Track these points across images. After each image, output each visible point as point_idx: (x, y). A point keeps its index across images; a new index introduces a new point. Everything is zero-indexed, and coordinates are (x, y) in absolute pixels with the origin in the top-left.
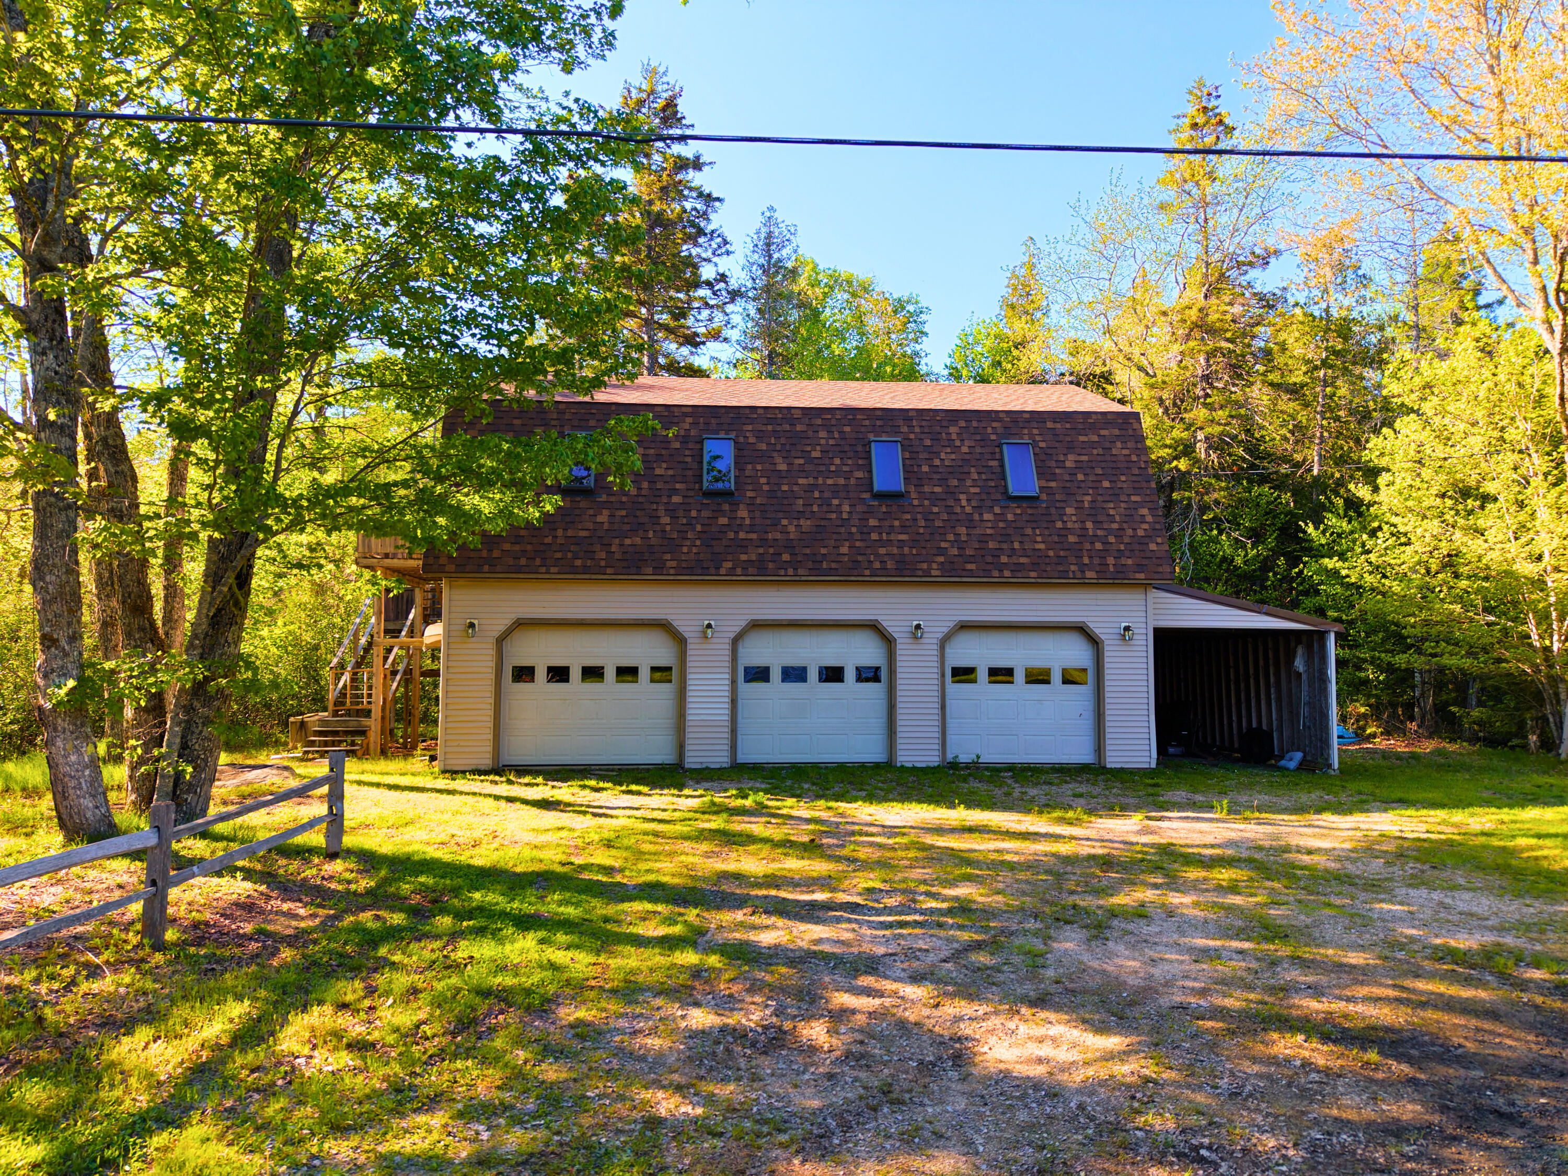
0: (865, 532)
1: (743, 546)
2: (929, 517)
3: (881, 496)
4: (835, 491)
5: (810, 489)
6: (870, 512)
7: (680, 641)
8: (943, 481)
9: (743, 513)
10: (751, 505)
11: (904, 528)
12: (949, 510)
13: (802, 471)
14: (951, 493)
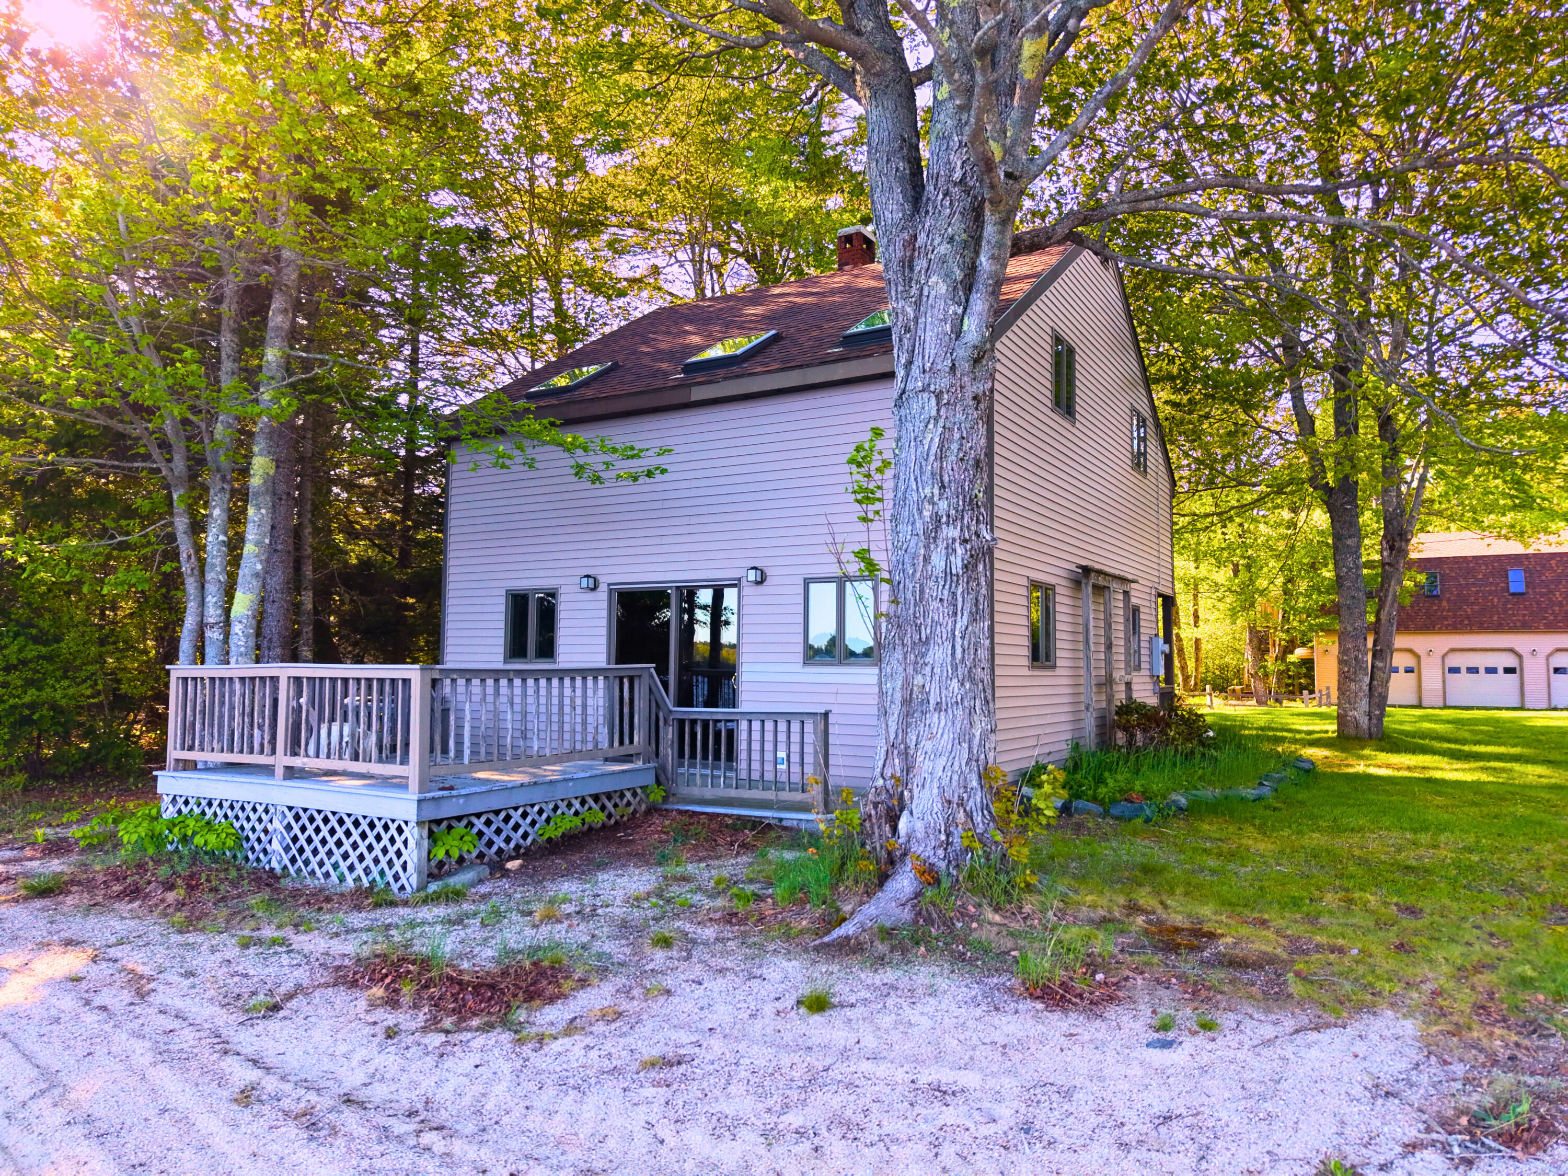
0: (1505, 610)
1: (1446, 618)
2: (1538, 603)
3: (1514, 594)
4: (1490, 592)
5: (1477, 592)
6: (1508, 601)
7: (1418, 657)
8: (1546, 586)
9: (1444, 603)
10: (1449, 600)
11: (1526, 608)
12: (1550, 600)
13: (1474, 585)
14: (1551, 592)
